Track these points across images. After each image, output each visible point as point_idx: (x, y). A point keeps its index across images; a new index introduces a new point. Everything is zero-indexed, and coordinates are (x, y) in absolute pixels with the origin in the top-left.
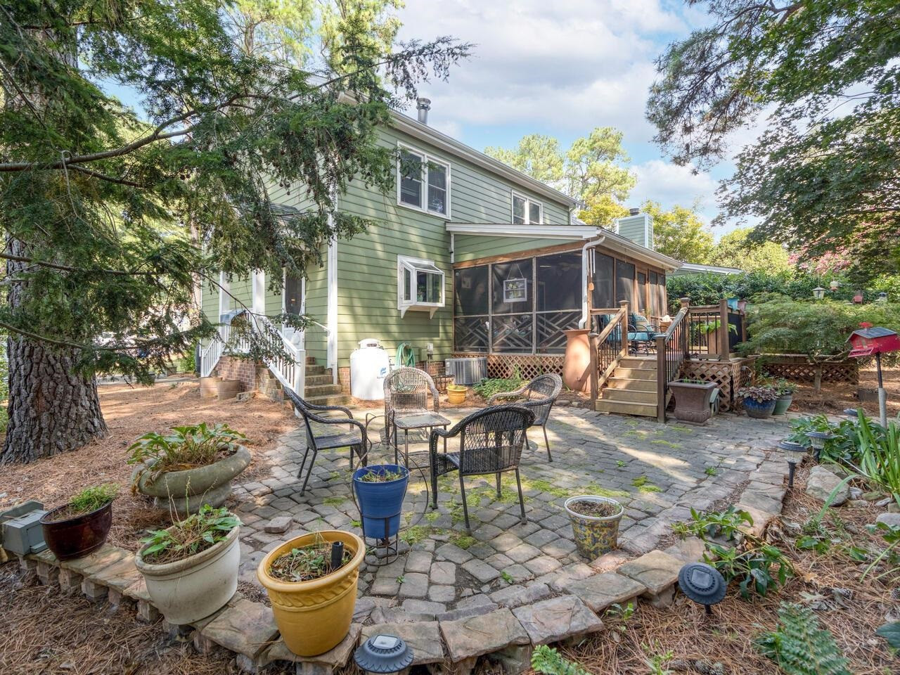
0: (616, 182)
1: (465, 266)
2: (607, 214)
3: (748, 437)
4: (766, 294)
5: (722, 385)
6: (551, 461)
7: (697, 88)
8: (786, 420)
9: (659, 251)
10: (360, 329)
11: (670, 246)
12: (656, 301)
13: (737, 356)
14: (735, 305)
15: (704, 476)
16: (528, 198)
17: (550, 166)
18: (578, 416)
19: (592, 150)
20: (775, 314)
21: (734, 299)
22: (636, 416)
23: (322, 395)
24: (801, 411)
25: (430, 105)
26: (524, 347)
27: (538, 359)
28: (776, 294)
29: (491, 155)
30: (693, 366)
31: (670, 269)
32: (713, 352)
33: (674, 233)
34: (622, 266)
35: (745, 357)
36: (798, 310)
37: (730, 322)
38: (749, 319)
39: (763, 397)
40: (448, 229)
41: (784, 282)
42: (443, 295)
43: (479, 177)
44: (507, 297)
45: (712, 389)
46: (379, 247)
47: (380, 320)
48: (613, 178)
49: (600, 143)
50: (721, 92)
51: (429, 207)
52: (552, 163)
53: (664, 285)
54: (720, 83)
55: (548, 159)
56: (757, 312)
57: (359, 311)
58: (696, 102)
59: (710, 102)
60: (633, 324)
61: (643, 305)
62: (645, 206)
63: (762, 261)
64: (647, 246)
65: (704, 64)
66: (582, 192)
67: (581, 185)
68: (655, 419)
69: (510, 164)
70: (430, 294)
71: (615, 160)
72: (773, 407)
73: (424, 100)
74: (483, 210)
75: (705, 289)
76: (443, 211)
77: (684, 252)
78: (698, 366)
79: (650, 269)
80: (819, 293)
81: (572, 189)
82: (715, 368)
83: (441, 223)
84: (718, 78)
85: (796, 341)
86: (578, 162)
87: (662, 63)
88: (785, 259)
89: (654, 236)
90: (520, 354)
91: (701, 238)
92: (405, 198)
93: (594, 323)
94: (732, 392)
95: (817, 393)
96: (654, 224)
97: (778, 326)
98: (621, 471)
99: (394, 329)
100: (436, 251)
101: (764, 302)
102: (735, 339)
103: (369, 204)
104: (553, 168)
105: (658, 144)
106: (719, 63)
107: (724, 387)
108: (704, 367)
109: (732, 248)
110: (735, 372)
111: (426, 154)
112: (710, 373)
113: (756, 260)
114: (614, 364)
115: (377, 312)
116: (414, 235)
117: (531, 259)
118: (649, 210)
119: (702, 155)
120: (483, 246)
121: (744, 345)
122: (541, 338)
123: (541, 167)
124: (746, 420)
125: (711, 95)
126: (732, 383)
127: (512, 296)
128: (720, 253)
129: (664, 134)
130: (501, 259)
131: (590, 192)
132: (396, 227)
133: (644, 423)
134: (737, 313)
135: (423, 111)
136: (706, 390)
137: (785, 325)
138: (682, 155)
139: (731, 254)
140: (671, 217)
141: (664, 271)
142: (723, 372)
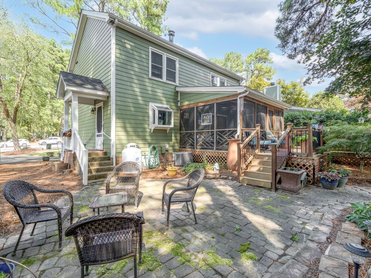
0: (266, 72)
1: (185, 107)
2: (260, 85)
3: (322, 204)
4: (333, 121)
5: (308, 170)
6: (196, 223)
7: (300, 19)
8: (344, 191)
9: (284, 102)
10: (130, 138)
11: (289, 99)
12: (278, 124)
13: (317, 153)
14: (316, 126)
15: (289, 243)
16: (219, 76)
17: (238, 66)
18: (230, 186)
19: (256, 58)
20: (339, 131)
21: (316, 123)
22: (260, 187)
23: (105, 171)
24: (353, 185)
25: (175, 34)
26: (210, 147)
27: (216, 153)
28: (339, 121)
29: (212, 61)
30: (293, 159)
31: (286, 109)
32: (304, 152)
33: (291, 94)
34: (260, 107)
35: (322, 153)
36: (351, 129)
37: (314, 136)
38: (324, 134)
39: (332, 178)
40: (177, 90)
41: (343, 115)
42: (172, 121)
43: (194, 65)
44: (203, 122)
45: (302, 174)
46: (140, 98)
47: (140, 134)
48: (265, 70)
49: (260, 55)
50: (312, 21)
51: (167, 79)
52: (238, 64)
53: (283, 117)
54: (311, 16)
55: (236, 63)
56: (329, 130)
57: (129, 129)
58: (300, 26)
59: (307, 26)
60: (264, 136)
61: (272, 126)
62: (278, 82)
63: (332, 106)
64: (278, 99)
65: (303, 6)
66: (252, 77)
67: (251, 74)
68: (270, 189)
69: (220, 65)
70: (167, 121)
71: (266, 63)
72: (337, 184)
73: (172, 31)
74: (196, 81)
75: (303, 118)
76: (175, 82)
77: (295, 102)
78: (296, 159)
79: (276, 109)
80: (361, 120)
81: (247, 76)
82: (305, 161)
83: (173, 87)
84: (311, 13)
85: (351, 146)
86: (250, 64)
87: (282, 6)
88: (343, 105)
89: (282, 95)
90: (209, 150)
91: (303, 95)
92: (153, 74)
93: (244, 136)
94: (314, 174)
95: (361, 174)
96: (282, 89)
97: (340, 138)
98: (236, 235)
99: (148, 138)
100: (171, 100)
101: (332, 125)
102: (316, 145)
103: (134, 77)
104: (239, 67)
105: (281, 48)
106: (311, 5)
107: (310, 171)
108: (299, 160)
109: (317, 99)
110: (316, 163)
111: (165, 54)
112: (302, 163)
113: (329, 105)
114: (252, 157)
115: (139, 130)
116: (160, 93)
117: (214, 104)
118: (279, 83)
119: (303, 53)
120: (192, 98)
121: (321, 147)
122: (218, 143)
123: (234, 66)
124: (322, 190)
125: (307, 22)
126: (314, 169)
127: (205, 122)
128: (312, 102)
129: (284, 44)
130: (200, 104)
131: (255, 77)
132: (150, 89)
133: (264, 192)
134: (318, 131)
135: (171, 36)
136: (298, 175)
137: (344, 137)
138: (293, 54)
139: (317, 103)
140: (290, 86)
141: (283, 110)
142: (309, 163)
